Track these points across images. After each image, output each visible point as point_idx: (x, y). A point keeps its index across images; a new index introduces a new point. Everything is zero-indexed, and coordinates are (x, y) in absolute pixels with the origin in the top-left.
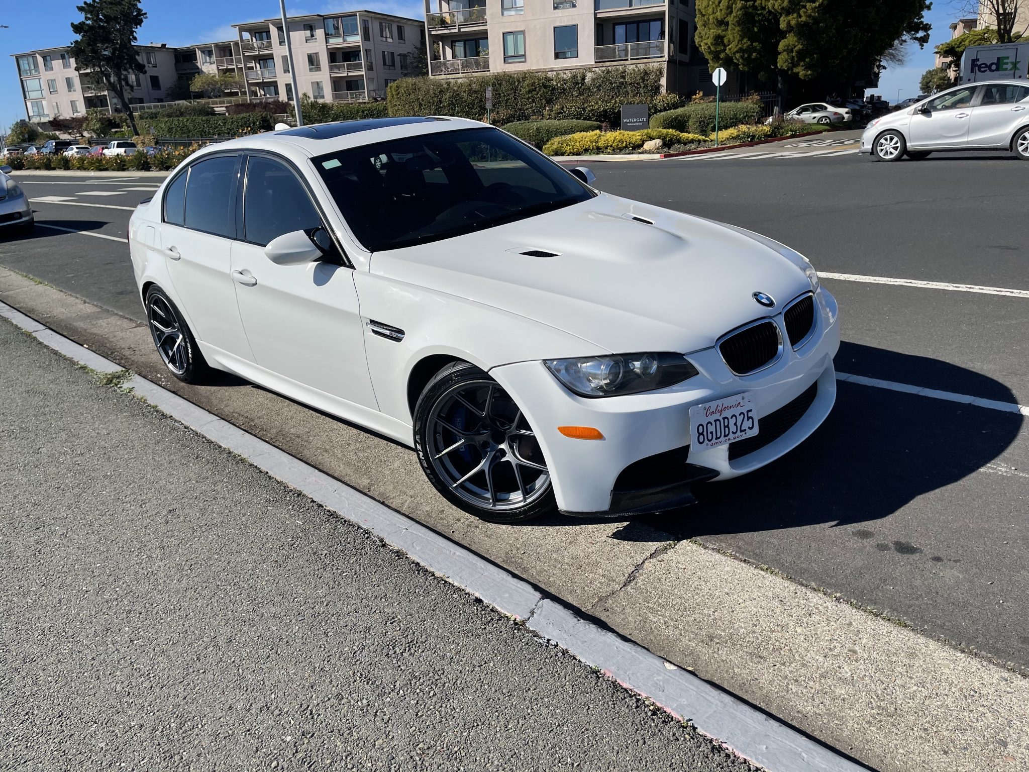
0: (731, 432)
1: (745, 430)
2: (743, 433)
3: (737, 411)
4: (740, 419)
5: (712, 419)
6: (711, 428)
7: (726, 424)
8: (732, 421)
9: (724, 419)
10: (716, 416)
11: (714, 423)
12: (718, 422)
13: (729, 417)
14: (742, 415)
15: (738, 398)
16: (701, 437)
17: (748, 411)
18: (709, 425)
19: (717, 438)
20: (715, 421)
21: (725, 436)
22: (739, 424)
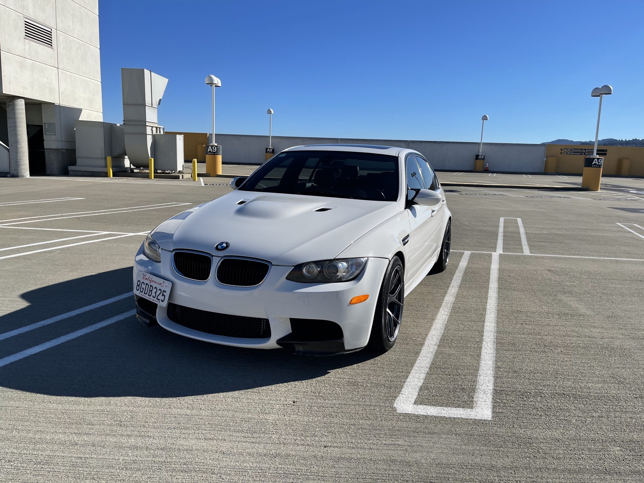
0: (152, 296)
1: (159, 300)
2: (158, 301)
3: (159, 287)
4: (159, 292)
5: (146, 282)
6: (144, 286)
7: (151, 289)
8: (154, 290)
9: (151, 286)
10: (148, 282)
11: (145, 284)
12: (147, 286)
13: (154, 287)
14: (160, 291)
15: (161, 281)
16: (138, 287)
17: (164, 291)
18: (143, 284)
19: (144, 293)
20: (147, 284)
21: (149, 295)
22: (157, 294)
